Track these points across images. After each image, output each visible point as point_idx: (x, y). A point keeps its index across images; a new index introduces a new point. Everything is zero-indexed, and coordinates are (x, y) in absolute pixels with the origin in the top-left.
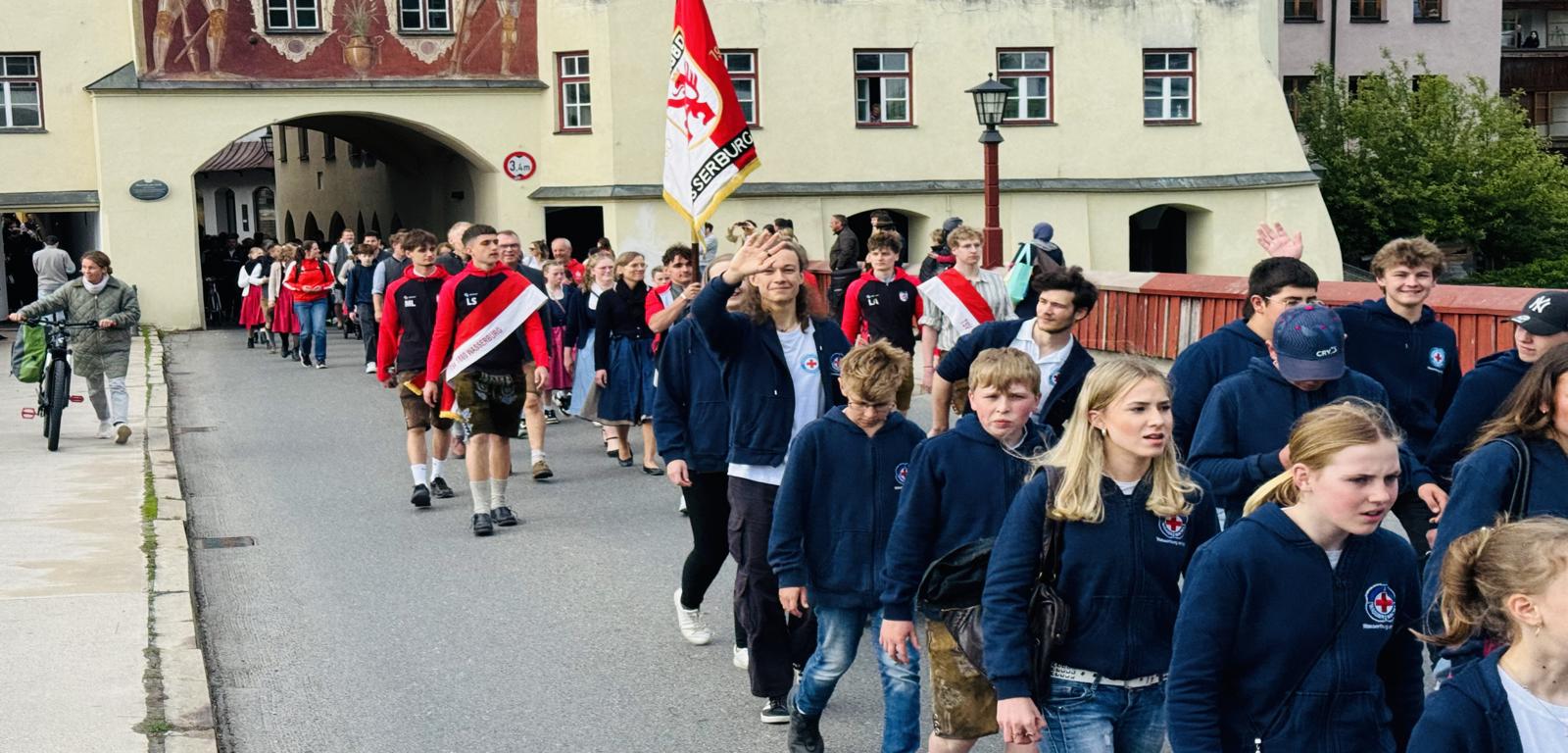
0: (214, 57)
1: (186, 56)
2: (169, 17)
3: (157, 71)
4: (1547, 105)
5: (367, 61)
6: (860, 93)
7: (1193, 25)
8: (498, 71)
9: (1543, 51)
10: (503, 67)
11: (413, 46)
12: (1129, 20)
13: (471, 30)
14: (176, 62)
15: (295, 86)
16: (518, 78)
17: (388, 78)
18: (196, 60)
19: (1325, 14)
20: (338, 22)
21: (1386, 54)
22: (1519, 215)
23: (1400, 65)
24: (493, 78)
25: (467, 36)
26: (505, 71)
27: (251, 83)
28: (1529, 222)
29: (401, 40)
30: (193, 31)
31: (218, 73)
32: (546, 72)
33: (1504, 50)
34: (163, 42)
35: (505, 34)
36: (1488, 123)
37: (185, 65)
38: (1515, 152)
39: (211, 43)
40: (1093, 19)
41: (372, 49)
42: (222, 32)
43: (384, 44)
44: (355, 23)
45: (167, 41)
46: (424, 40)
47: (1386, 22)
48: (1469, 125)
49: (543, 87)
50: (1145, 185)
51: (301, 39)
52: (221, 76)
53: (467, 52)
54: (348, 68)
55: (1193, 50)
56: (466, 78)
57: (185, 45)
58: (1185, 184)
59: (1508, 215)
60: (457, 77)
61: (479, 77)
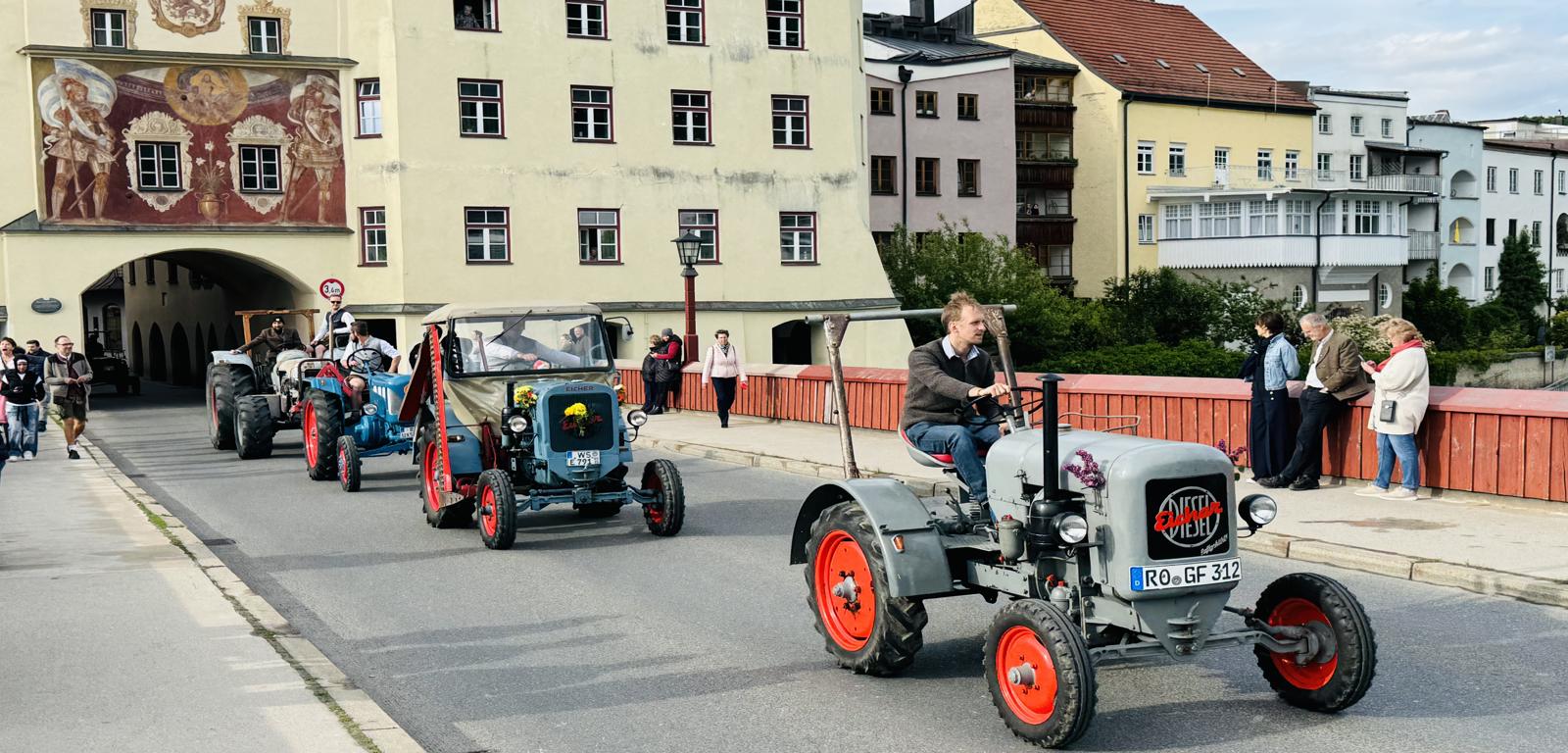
0: (99, 207)
1: (77, 205)
2: (64, 178)
3: (54, 217)
4: (1047, 254)
5: (216, 211)
6: (583, 240)
7: (814, 195)
8: (316, 219)
9: (1042, 217)
10: (320, 216)
11: (251, 201)
12: (770, 191)
13: (296, 191)
14: (69, 210)
15: (161, 229)
16: (331, 226)
17: (232, 224)
18: (84, 208)
19: (899, 189)
20: (194, 182)
21: (942, 218)
22: (1033, 329)
23: (951, 225)
24: (312, 225)
25: (293, 194)
26: (321, 220)
27: (127, 227)
28: (1037, 334)
29: (243, 197)
30: (83, 187)
31: (101, 219)
32: (353, 221)
33: (1018, 216)
34: (59, 196)
35: (321, 194)
36: (1010, 266)
37: (77, 214)
38: (1028, 286)
39: (96, 197)
40: (745, 191)
41: (220, 203)
42: (105, 190)
43: (229, 200)
44: (207, 183)
45: (62, 195)
46: (260, 197)
47: (940, 195)
48: (998, 267)
49: (350, 232)
50: (782, 306)
51: (166, 195)
52: (103, 221)
53: (292, 207)
54: (202, 217)
55: (814, 213)
56: (291, 225)
57: (76, 198)
58: (810, 305)
59: (1025, 329)
60: (285, 224)
61: (303, 224)
